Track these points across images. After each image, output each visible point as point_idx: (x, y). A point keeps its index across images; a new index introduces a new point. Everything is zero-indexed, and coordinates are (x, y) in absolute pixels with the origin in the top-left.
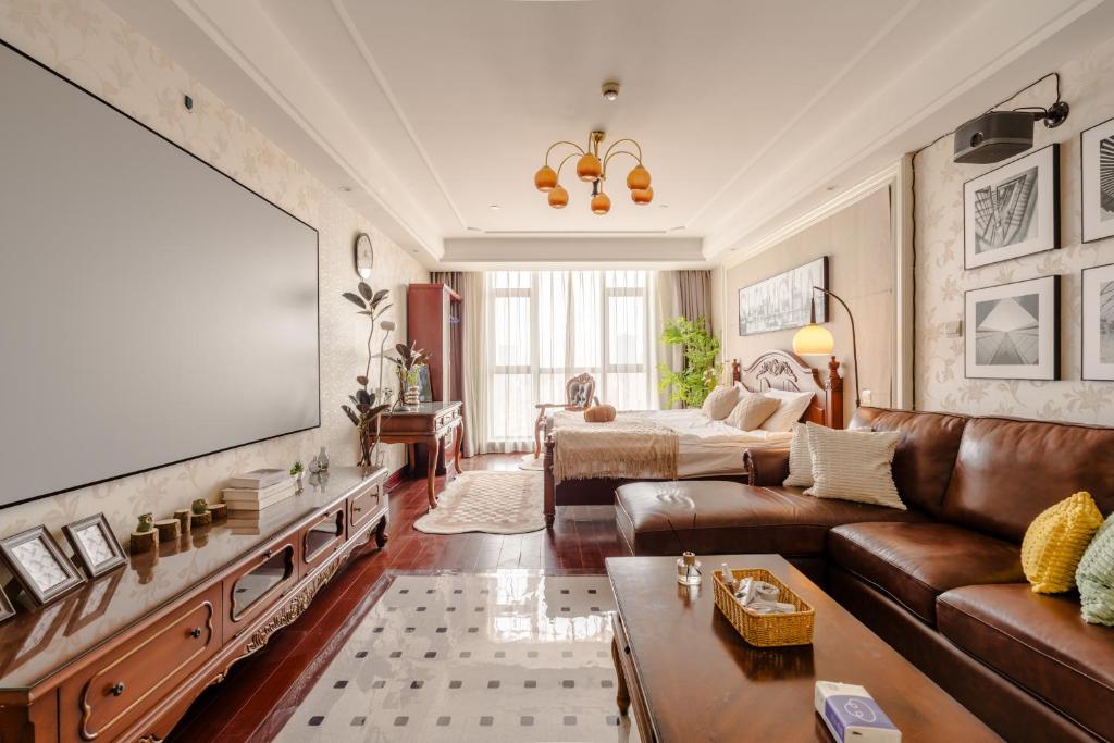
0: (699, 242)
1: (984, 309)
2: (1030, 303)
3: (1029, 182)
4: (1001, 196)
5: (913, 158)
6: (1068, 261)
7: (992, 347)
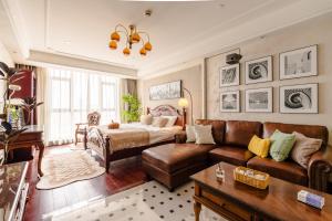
0: (136, 71)
1: (224, 97)
2: (235, 96)
3: (234, 70)
4: (228, 72)
5: (206, 60)
6: (242, 88)
7: (226, 105)
